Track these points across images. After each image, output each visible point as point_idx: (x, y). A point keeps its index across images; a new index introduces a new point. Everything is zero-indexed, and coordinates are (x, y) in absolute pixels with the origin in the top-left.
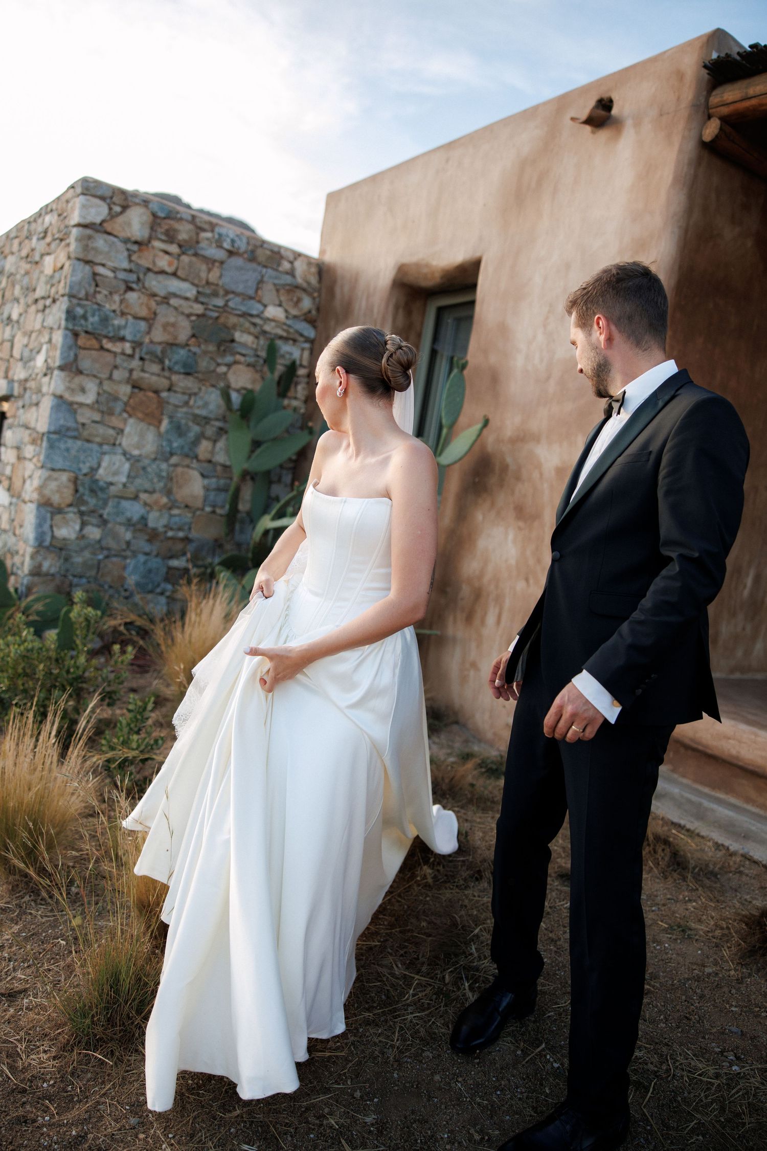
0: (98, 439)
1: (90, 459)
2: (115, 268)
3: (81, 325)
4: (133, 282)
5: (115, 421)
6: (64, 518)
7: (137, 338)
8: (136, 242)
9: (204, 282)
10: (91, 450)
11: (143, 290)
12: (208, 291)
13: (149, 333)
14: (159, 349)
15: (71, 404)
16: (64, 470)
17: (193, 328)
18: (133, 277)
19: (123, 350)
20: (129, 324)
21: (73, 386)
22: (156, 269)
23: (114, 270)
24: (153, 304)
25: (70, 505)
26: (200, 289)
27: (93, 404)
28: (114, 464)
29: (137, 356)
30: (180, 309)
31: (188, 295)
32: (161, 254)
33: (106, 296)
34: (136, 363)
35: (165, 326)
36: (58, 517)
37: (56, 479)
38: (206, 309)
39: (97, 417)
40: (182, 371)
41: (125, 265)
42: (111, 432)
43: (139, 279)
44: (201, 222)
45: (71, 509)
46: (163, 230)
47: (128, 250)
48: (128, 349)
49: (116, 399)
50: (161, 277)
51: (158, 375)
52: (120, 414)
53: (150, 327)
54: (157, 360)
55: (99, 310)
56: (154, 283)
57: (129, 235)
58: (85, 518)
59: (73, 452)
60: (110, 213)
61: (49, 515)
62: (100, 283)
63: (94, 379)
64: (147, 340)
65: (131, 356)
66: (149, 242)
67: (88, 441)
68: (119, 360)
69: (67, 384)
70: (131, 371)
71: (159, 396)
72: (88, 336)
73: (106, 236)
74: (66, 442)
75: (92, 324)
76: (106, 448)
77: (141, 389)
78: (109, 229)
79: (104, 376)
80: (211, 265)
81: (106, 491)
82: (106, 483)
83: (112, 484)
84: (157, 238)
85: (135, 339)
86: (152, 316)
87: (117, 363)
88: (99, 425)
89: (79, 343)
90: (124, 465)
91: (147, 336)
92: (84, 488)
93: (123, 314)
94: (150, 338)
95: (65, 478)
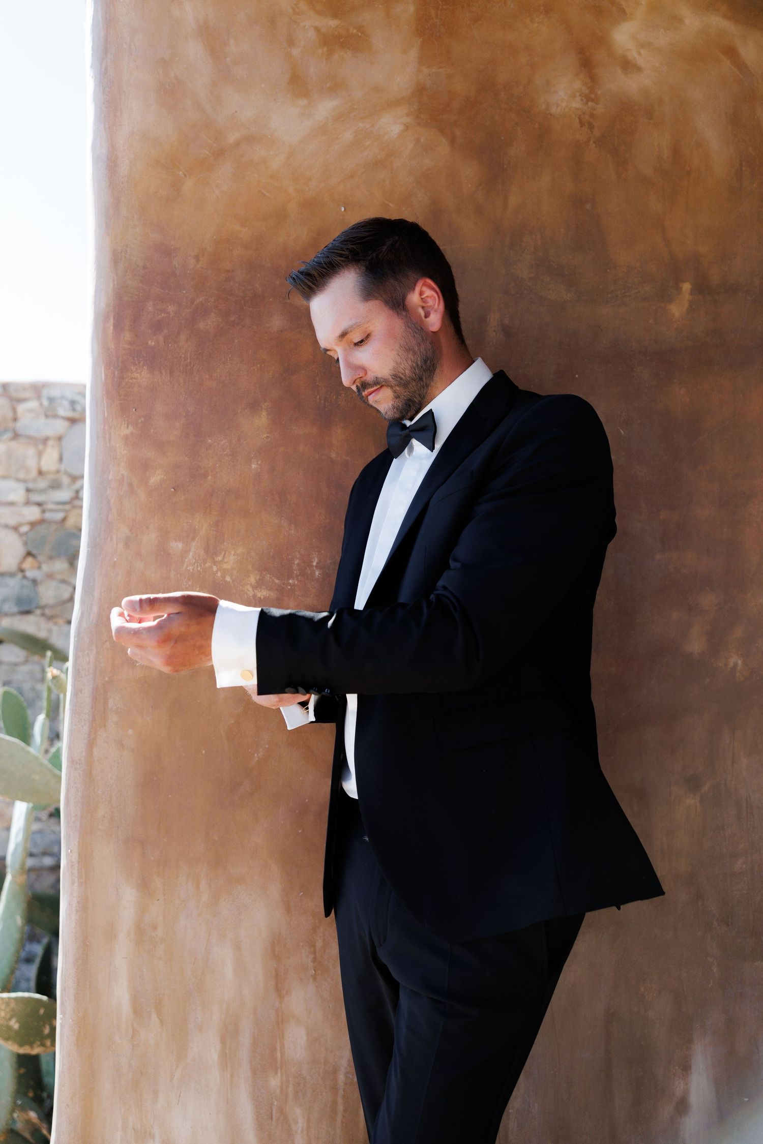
9: (34, 473)
12: (42, 484)
17: (25, 544)
26: (31, 485)
31: (12, 497)
38: (44, 511)
40: (15, 610)
44: (15, 391)
80: (41, 447)
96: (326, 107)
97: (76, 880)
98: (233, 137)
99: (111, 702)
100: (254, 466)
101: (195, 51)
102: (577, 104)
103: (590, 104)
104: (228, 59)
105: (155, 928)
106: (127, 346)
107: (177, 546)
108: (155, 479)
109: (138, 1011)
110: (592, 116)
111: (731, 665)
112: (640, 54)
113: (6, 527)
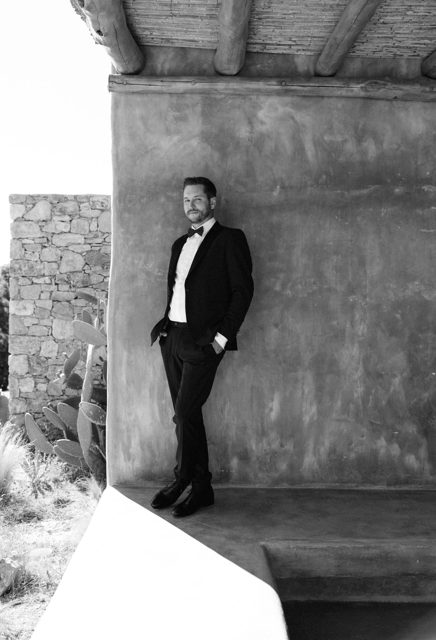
0: (38, 334)
1: (35, 346)
3: (19, 274)
4: (45, 243)
5: (46, 322)
6: (25, 380)
7: (52, 273)
8: (44, 221)
9: (88, 232)
10: (35, 341)
11: (52, 246)
12: (91, 236)
13: (58, 269)
14: (65, 277)
15: (21, 317)
16: (21, 354)
17: (85, 260)
18: (45, 240)
19: (45, 281)
20: (46, 267)
21: (19, 307)
22: (57, 233)
24: (59, 253)
25: (28, 373)
26: (86, 237)
27: (32, 315)
28: (49, 346)
29: (53, 283)
30: (76, 251)
31: (79, 241)
32: (59, 223)
33: (30, 254)
34: (53, 287)
35: (67, 263)
36: (21, 381)
37: (17, 360)
38: (91, 247)
39: (36, 321)
40: (82, 286)
41: (39, 235)
42: (45, 328)
43: (48, 240)
44: (80, 198)
45: (28, 375)
46: (58, 210)
47: (40, 226)
48: (47, 280)
49: (45, 309)
50: (61, 236)
51: (68, 291)
52: (48, 318)
53: (59, 266)
54: (65, 283)
55: (28, 263)
56: (58, 240)
57: (39, 218)
58: (37, 379)
59: (25, 344)
60: (26, 210)
61: (16, 380)
62: (27, 249)
63: (31, 301)
64: (58, 273)
65: (51, 284)
66: (51, 218)
67: (33, 336)
68: (43, 288)
69: (16, 307)
70: (51, 292)
71: (70, 303)
72: (24, 278)
73: (26, 222)
74: (20, 339)
75: (25, 271)
76: (43, 338)
77: (58, 301)
78: (27, 219)
79: (36, 298)
80: (90, 221)
81: (46, 362)
82: (46, 358)
83: (49, 358)
84: (55, 215)
85: (50, 274)
86: (60, 259)
87: (42, 290)
88: (37, 326)
89: (19, 283)
90: (55, 346)
91: (58, 270)
92: (33, 362)
93: (42, 262)
94: (59, 271)
95: (22, 358)
96: (176, 138)
98: (150, 148)
99: (120, 303)
100: (157, 240)
101: (139, 123)
102: (248, 134)
103: (251, 134)
104: (148, 125)
105: (132, 362)
107: (136, 261)
108: (131, 243)
109: (128, 383)
110: (252, 138)
111: (288, 293)
112: (266, 119)
113: (77, 253)
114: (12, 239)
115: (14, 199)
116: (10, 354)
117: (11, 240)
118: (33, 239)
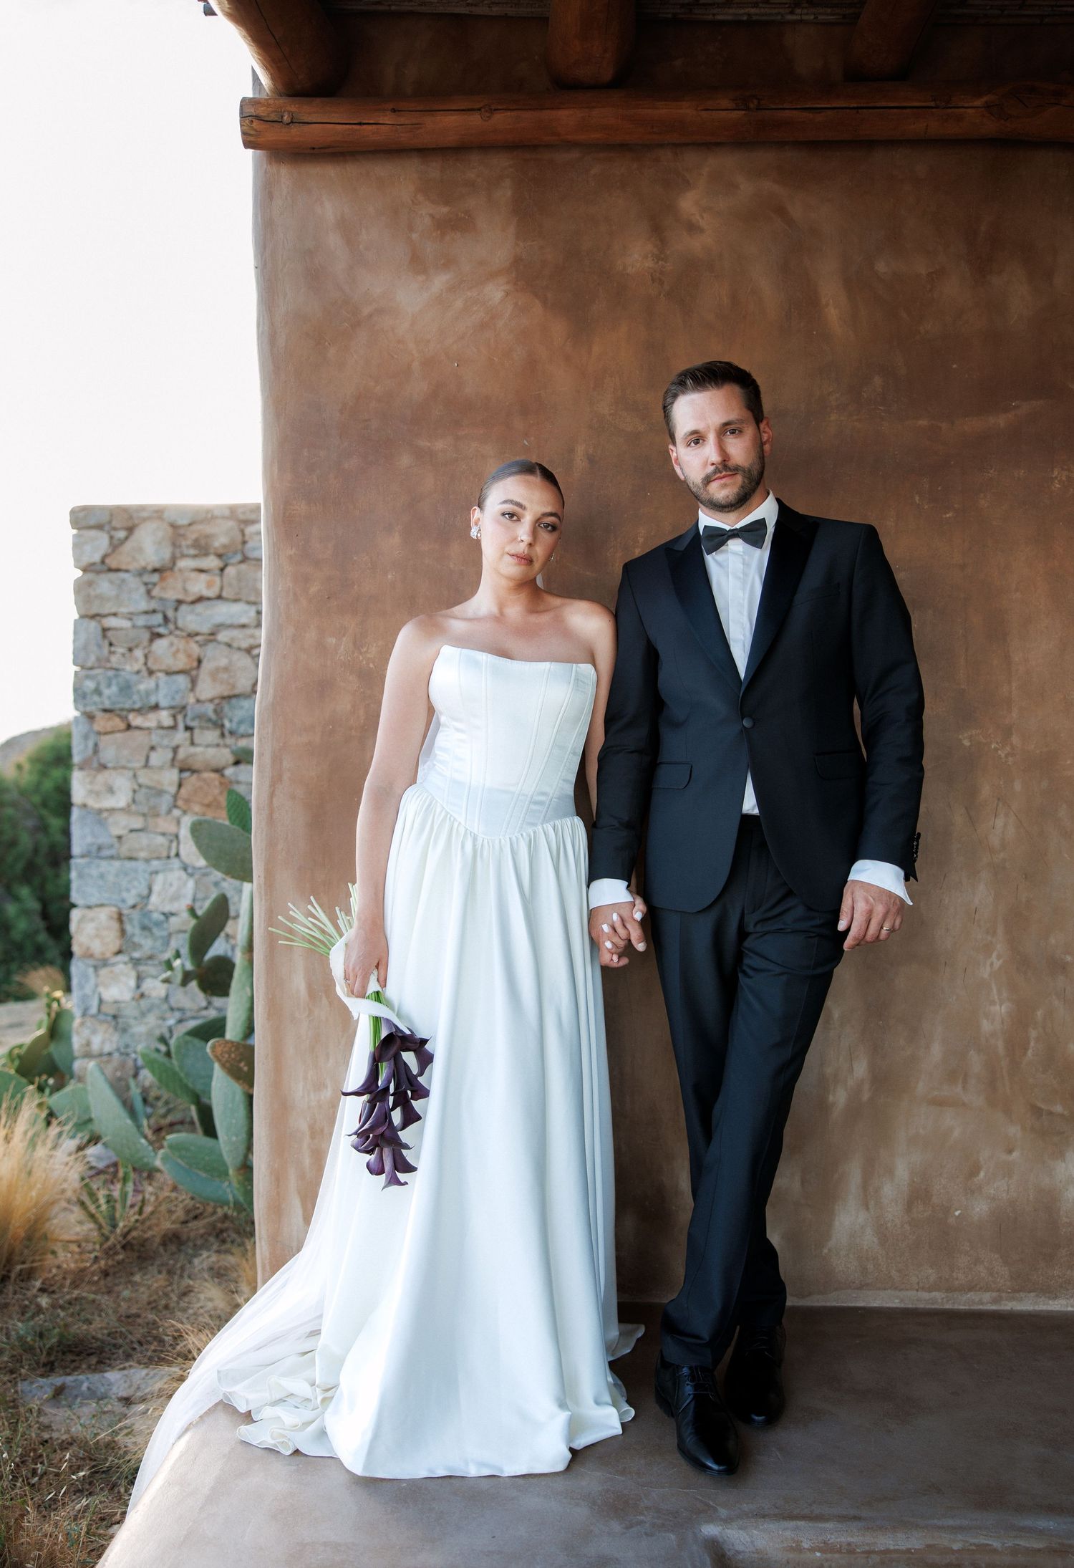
0: (142, 854)
1: (136, 883)
2: (132, 614)
3: (95, 703)
4: (159, 626)
5: (165, 825)
6: (112, 972)
7: (178, 701)
8: (155, 570)
10: (136, 871)
11: (178, 632)
13: (192, 689)
14: (209, 709)
15: (100, 811)
16: (102, 905)
18: (158, 618)
19: (159, 722)
20: (162, 684)
21: (97, 788)
22: (190, 599)
23: (130, 616)
24: (195, 649)
25: (119, 952)
27: (129, 806)
28: (171, 885)
29: (181, 726)
30: (235, 645)
32: (194, 575)
33: (123, 655)
34: (181, 736)
35: (214, 675)
36: (103, 972)
37: (92, 920)
39: (137, 823)
41: (144, 605)
42: (160, 840)
43: (166, 619)
44: (244, 513)
45: (120, 958)
46: (189, 542)
47: (146, 584)
48: (165, 717)
49: (160, 793)
50: (199, 608)
51: (218, 745)
52: (169, 812)
53: (194, 682)
54: (210, 725)
55: (116, 676)
56: (190, 619)
57: (143, 563)
58: (141, 968)
59: (111, 878)
60: (111, 544)
61: (91, 970)
62: (114, 641)
63: (126, 772)
64: (192, 700)
65: (174, 727)
66: (174, 564)
67: (131, 859)
68: (155, 738)
69: (89, 787)
70: (175, 750)
71: (223, 775)
72: (107, 715)
73: (111, 575)
74: (98, 866)
75: (109, 698)
76: (155, 864)
77: (193, 771)
78: (114, 565)
79: (138, 764)
81: (165, 925)
82: (164, 914)
83: (172, 914)
84: (184, 556)
85: (173, 703)
86: (195, 664)
87: (154, 743)
88: (141, 834)
89: (96, 727)
90: (185, 884)
91: (191, 695)
92: (134, 927)
93: (151, 673)
94: (195, 696)
95: (104, 915)
96: (440, 281)
97: (263, 897)
98: (366, 311)
99: (285, 764)
100: (389, 577)
101: (334, 240)
102: (649, 264)
103: (660, 262)
104: (361, 246)
106: (289, 485)
107: (332, 641)
108: (314, 589)
109: (312, 995)
110: (662, 273)
112: (703, 218)
113: (239, 649)
114: (77, 616)
115: (85, 520)
116: (74, 906)
117: (75, 620)
118: (129, 616)
